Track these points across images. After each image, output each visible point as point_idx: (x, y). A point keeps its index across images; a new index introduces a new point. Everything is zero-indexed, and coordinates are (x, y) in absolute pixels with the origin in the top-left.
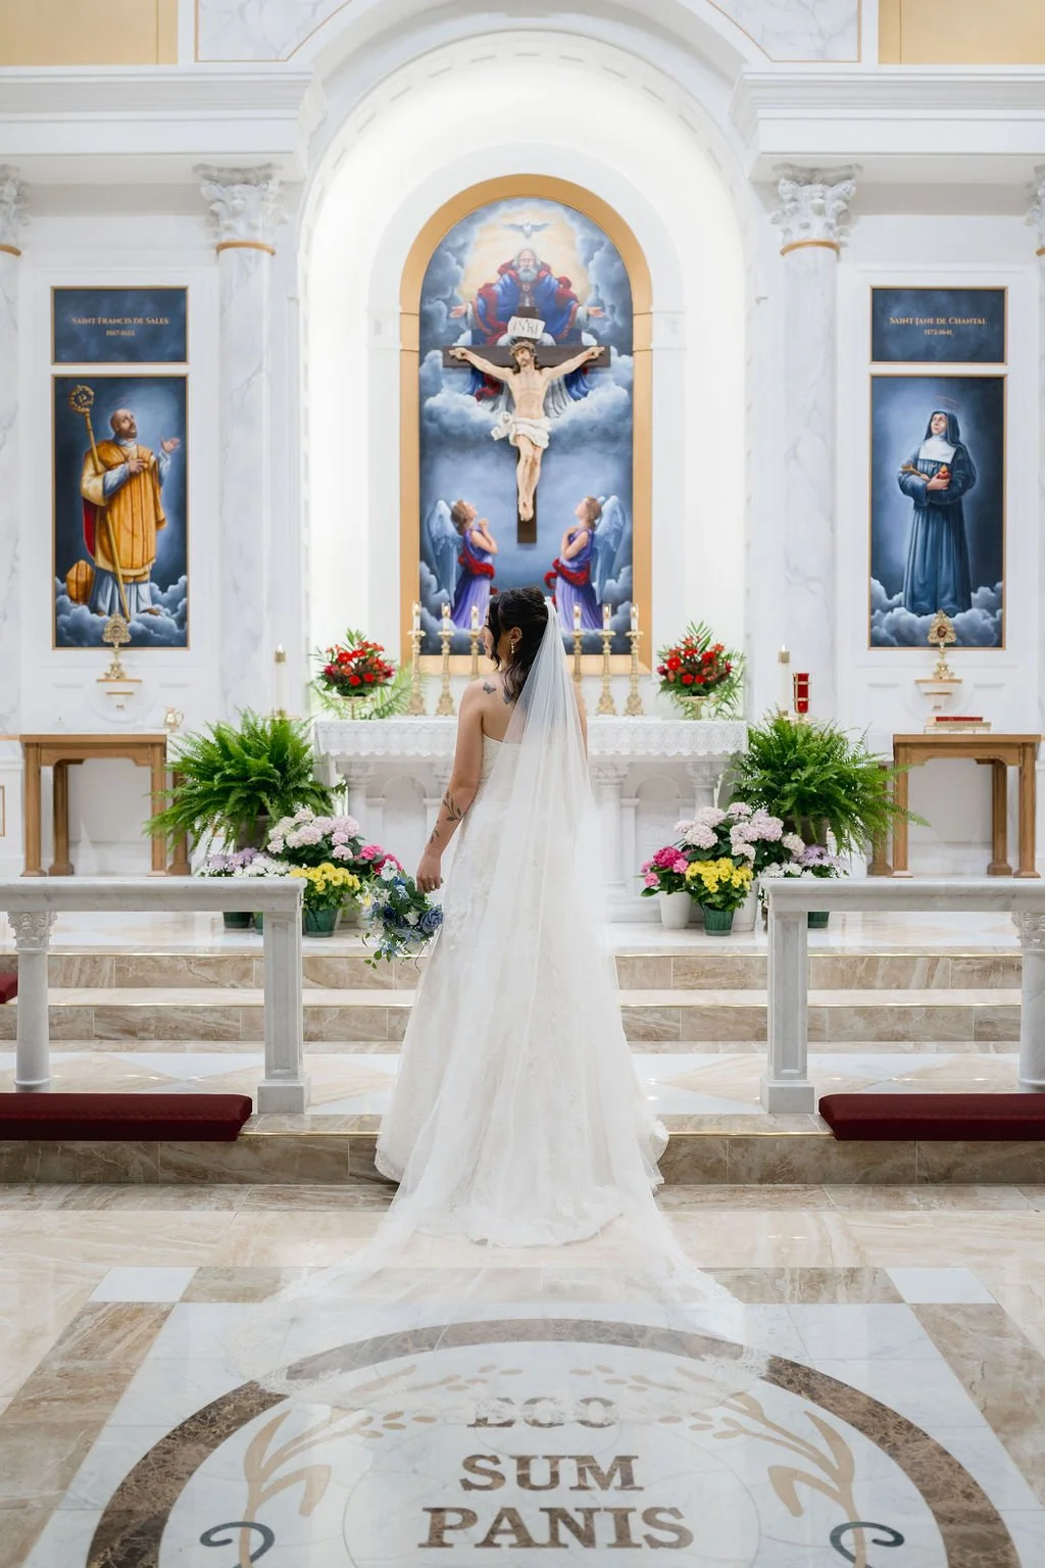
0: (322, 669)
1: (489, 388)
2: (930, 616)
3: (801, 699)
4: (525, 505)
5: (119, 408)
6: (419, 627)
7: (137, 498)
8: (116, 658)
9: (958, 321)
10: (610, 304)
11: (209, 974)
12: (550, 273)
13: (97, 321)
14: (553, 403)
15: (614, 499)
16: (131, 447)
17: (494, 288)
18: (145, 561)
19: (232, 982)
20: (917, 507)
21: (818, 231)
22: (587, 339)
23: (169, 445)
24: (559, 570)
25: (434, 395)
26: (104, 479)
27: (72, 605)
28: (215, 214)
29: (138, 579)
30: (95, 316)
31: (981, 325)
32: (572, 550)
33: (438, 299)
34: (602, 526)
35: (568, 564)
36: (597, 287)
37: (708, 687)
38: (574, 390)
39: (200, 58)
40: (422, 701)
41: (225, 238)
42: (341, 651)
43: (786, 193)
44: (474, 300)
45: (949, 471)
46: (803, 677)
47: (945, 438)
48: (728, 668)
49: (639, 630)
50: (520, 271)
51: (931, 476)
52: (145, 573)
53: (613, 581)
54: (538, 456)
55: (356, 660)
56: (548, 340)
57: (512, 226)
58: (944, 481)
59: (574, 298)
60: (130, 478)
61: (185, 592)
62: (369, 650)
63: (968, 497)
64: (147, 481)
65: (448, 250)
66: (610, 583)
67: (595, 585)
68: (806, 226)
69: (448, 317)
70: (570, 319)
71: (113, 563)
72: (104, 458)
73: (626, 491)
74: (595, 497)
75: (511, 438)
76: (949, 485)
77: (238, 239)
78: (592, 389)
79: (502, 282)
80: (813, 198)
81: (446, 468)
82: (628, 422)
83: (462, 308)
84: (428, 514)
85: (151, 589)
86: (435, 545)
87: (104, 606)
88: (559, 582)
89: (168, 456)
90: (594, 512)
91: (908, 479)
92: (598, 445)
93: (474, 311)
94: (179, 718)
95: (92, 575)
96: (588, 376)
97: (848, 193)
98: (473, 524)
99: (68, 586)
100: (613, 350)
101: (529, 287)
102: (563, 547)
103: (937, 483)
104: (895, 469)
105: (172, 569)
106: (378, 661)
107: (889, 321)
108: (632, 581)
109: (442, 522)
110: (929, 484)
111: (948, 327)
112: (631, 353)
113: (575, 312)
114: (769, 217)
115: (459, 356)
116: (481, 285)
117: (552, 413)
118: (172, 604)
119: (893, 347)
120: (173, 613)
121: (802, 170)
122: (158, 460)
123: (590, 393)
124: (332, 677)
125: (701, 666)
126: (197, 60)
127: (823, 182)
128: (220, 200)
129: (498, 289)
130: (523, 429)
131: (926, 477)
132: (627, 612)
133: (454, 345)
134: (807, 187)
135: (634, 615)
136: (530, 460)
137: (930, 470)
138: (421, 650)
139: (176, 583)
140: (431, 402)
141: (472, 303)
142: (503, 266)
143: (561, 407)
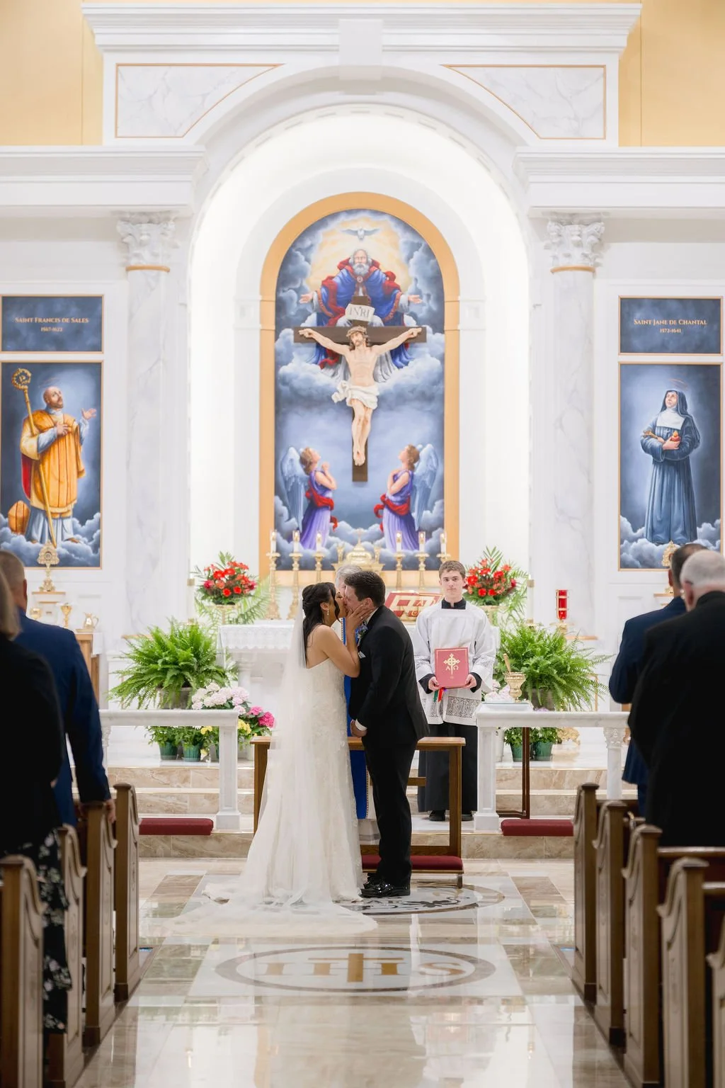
0: (203, 584)
1: (329, 359)
2: (665, 545)
3: (561, 609)
4: (358, 453)
5: (49, 386)
6: (275, 550)
7: (63, 453)
8: (48, 576)
9: (685, 322)
10: (426, 292)
11: (164, 779)
12: (379, 268)
13: (34, 320)
14: (381, 370)
15: (429, 447)
16: (59, 415)
17: (334, 280)
18: (69, 502)
19: (178, 784)
20: (655, 462)
21: (577, 260)
22: (408, 320)
23: (87, 414)
24: (386, 503)
25: (286, 364)
26: (38, 439)
27: (13, 534)
28: (127, 244)
29: (63, 516)
30: (33, 316)
31: (703, 326)
32: (396, 487)
33: (290, 289)
34: (420, 468)
35: (392, 498)
36: (416, 280)
37: (498, 598)
38: (398, 361)
39: (119, 135)
40: (277, 608)
41: (133, 262)
42: (216, 570)
43: (552, 232)
44: (319, 290)
45: (679, 435)
46: (562, 593)
47: (677, 410)
48: (513, 585)
49: (447, 553)
50: (354, 267)
51: (666, 439)
52: (68, 511)
53: (428, 512)
54: (369, 416)
55: (227, 576)
56: (378, 321)
57: (349, 231)
58: (676, 443)
59: (398, 288)
60: (59, 438)
61: (99, 526)
62: (236, 568)
63: (693, 455)
64: (70, 441)
65: (299, 250)
66: (426, 513)
67: (414, 515)
68: (568, 256)
69: (298, 303)
70: (394, 304)
71: (44, 503)
72: (39, 423)
73: (439, 441)
74: (414, 445)
75: (347, 401)
76: (681, 445)
77: (144, 263)
78: (412, 359)
79: (340, 275)
80: (572, 235)
81: (295, 421)
82: (440, 386)
83: (310, 296)
84: (281, 460)
85: (73, 524)
86: (286, 482)
87: (37, 535)
88: (386, 512)
89: (87, 422)
90: (413, 457)
91: (648, 441)
92: (417, 404)
93: (319, 298)
94: (95, 621)
95: (28, 512)
96: (409, 349)
97: (598, 232)
98: (317, 466)
99: (9, 521)
100: (429, 329)
101: (362, 280)
102: (389, 485)
103: (671, 444)
104: (638, 434)
105: (89, 509)
106: (244, 578)
107: (633, 322)
108: (443, 512)
109: (292, 465)
110: (664, 445)
111: (678, 326)
112: (442, 332)
113: (399, 300)
114: (542, 244)
115: (307, 336)
116: (324, 278)
117: (380, 378)
118: (89, 535)
119: (636, 342)
120: (89, 541)
121: (564, 214)
122: (80, 425)
123: (411, 363)
124: (208, 589)
125: (492, 581)
126: (116, 136)
127: (581, 223)
128: (130, 234)
129: (337, 280)
130: (357, 395)
131: (662, 440)
132: (438, 537)
133: (303, 325)
134: (568, 227)
135: (444, 541)
136: (362, 419)
137: (665, 434)
138: (276, 567)
139: (92, 518)
140: (284, 370)
141: (316, 291)
142: (342, 263)
143: (387, 374)
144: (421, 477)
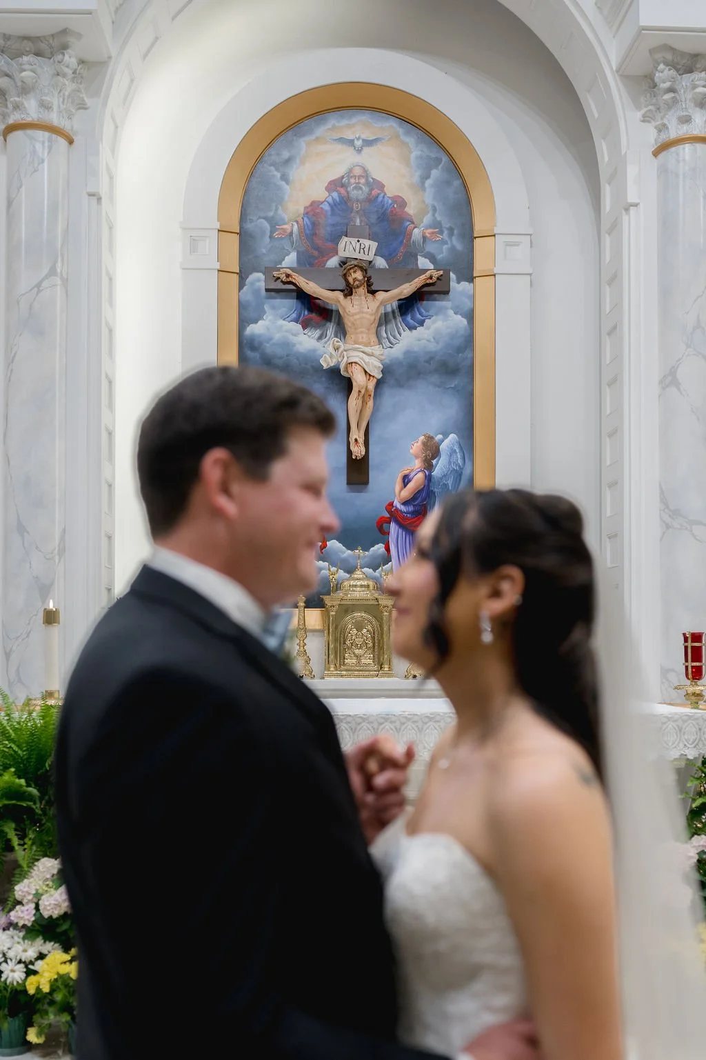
1: (316, 313)
3: (693, 664)
4: (356, 440)
10: (448, 226)
12: (383, 191)
15: (452, 437)
17: (321, 206)
21: (698, 125)
22: (423, 262)
24: (393, 515)
25: (256, 322)
32: (406, 493)
33: (260, 218)
34: (440, 467)
35: (403, 508)
36: (434, 209)
38: (409, 318)
41: (15, 118)
43: (664, 82)
44: (300, 219)
46: (697, 637)
50: (350, 188)
54: (371, 387)
56: (381, 262)
57: (342, 140)
59: (409, 219)
68: (685, 120)
70: (405, 241)
73: (467, 429)
74: (431, 434)
75: (342, 367)
77: (29, 120)
78: (430, 317)
79: (330, 200)
80: (695, 87)
82: (468, 354)
83: (287, 227)
88: (393, 528)
90: (431, 452)
92: (435, 378)
93: (300, 232)
96: (424, 302)
100: (452, 275)
101: (359, 206)
102: (397, 489)
112: (471, 279)
113: (410, 234)
114: (639, 115)
115: (283, 278)
116: (307, 203)
121: (683, 54)
123: (426, 322)
128: (7, 75)
129: (325, 207)
130: (356, 356)
134: (687, 75)
136: (363, 391)
140: (253, 329)
141: (297, 222)
142: (331, 183)
143: (395, 337)
144: (441, 478)
